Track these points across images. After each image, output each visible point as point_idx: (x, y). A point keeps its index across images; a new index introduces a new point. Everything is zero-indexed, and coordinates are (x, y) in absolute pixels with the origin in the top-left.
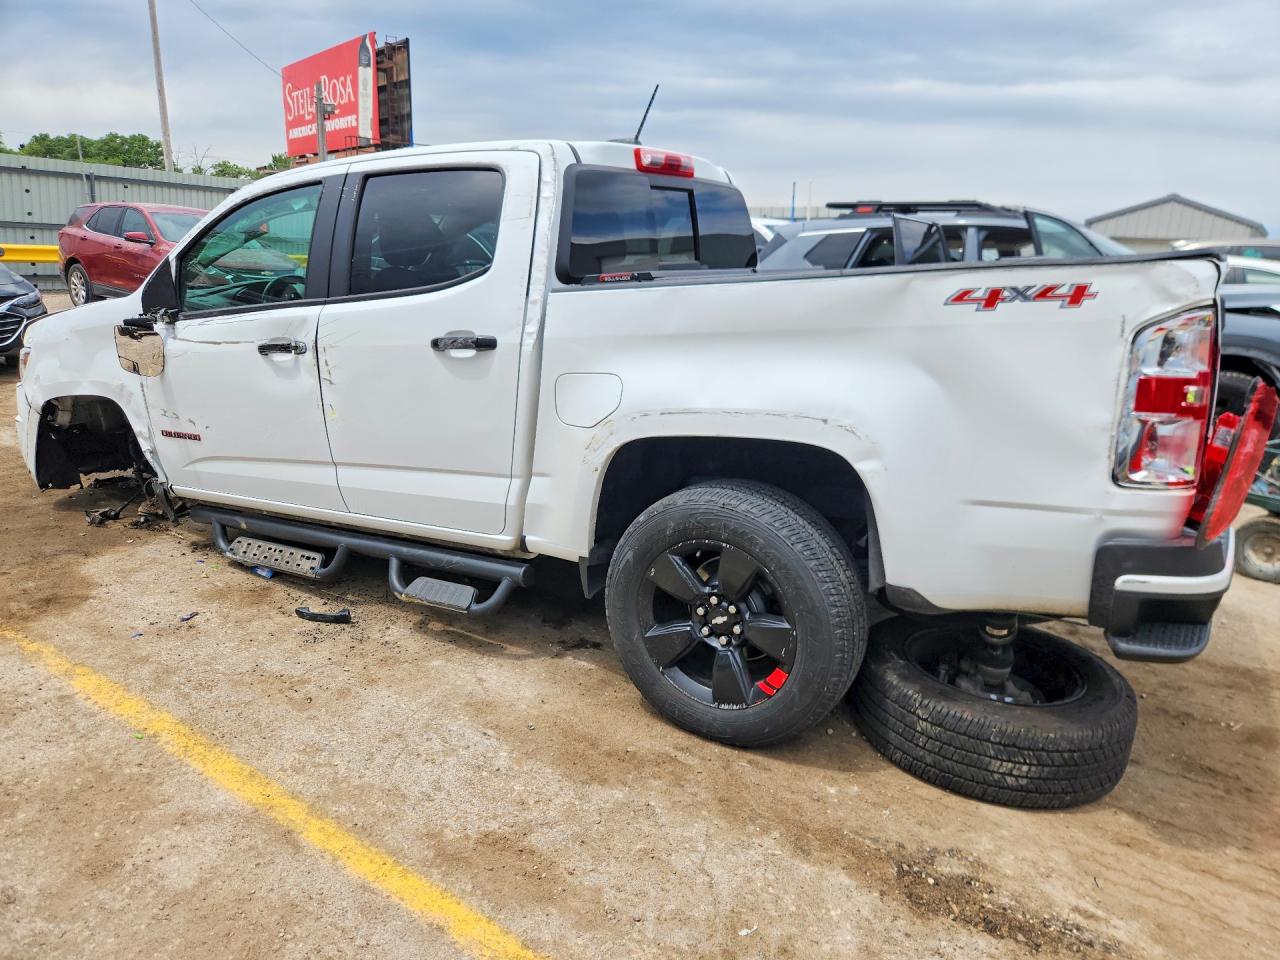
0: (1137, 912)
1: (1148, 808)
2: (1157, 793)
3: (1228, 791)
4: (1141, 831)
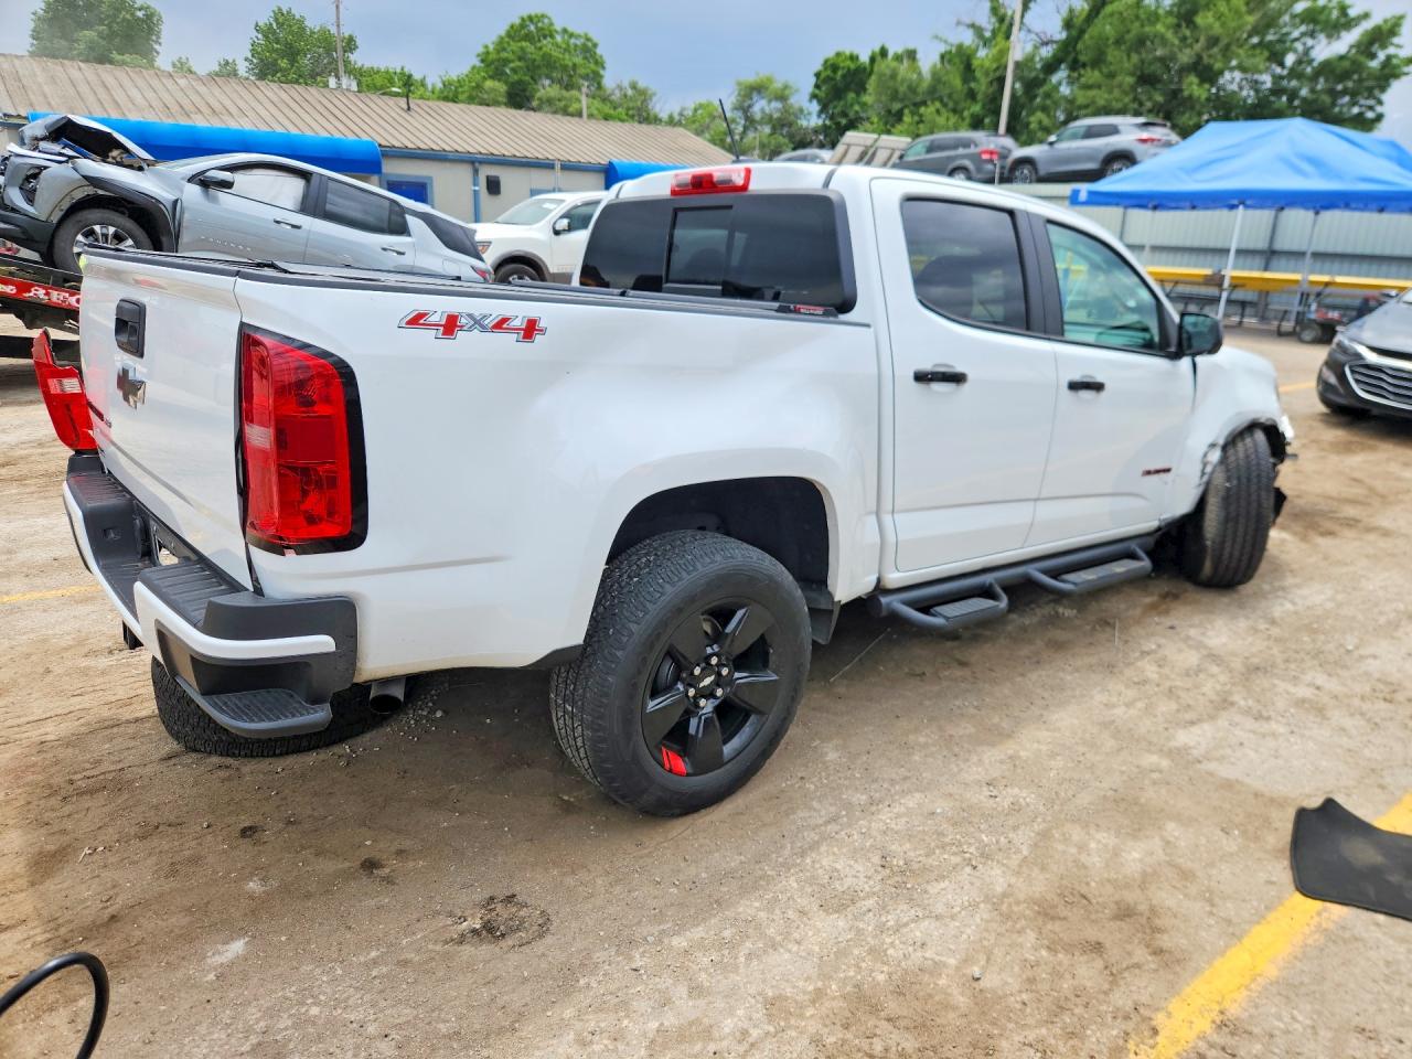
0: (103, 673)
1: (131, 729)
2: (132, 743)
3: (71, 782)
4: (127, 714)
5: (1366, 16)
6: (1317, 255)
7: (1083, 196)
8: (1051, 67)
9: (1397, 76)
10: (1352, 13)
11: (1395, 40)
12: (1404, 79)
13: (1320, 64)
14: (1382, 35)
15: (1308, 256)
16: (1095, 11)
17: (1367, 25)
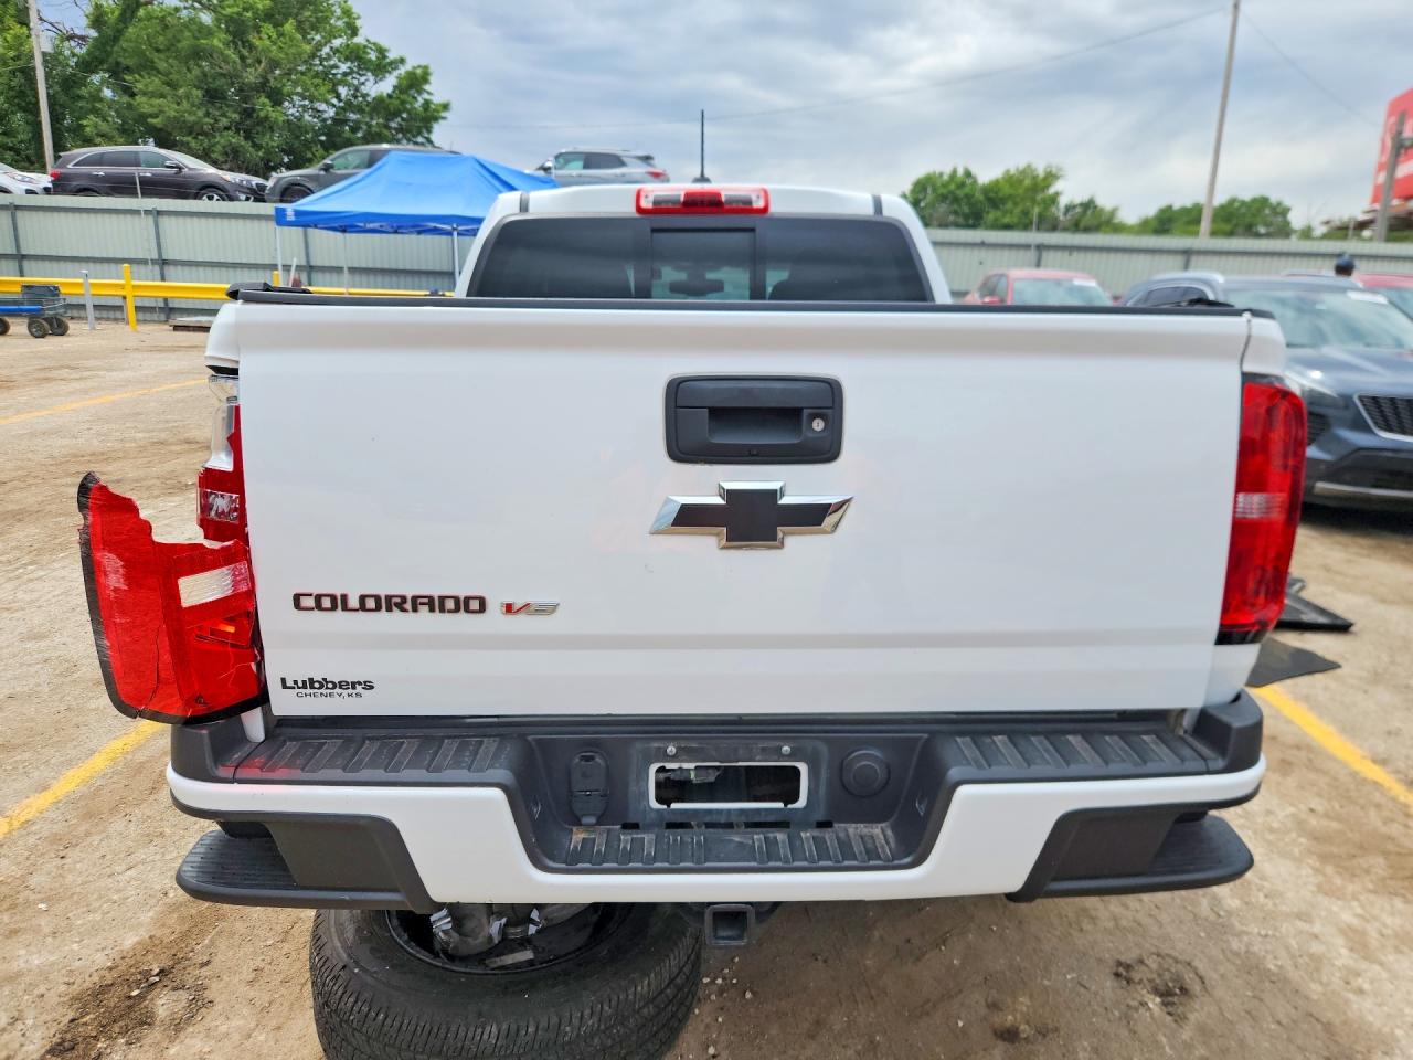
5: (402, 61)
6: (352, 270)
7: (290, 216)
8: (88, 65)
9: (436, 119)
10: (392, 56)
11: (427, 87)
12: (441, 122)
13: (374, 99)
14: (417, 81)
15: (346, 269)
16: (129, 11)
17: (402, 70)
